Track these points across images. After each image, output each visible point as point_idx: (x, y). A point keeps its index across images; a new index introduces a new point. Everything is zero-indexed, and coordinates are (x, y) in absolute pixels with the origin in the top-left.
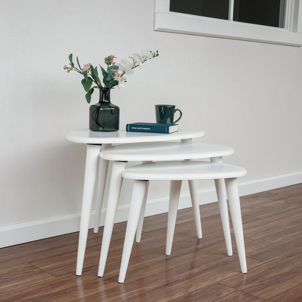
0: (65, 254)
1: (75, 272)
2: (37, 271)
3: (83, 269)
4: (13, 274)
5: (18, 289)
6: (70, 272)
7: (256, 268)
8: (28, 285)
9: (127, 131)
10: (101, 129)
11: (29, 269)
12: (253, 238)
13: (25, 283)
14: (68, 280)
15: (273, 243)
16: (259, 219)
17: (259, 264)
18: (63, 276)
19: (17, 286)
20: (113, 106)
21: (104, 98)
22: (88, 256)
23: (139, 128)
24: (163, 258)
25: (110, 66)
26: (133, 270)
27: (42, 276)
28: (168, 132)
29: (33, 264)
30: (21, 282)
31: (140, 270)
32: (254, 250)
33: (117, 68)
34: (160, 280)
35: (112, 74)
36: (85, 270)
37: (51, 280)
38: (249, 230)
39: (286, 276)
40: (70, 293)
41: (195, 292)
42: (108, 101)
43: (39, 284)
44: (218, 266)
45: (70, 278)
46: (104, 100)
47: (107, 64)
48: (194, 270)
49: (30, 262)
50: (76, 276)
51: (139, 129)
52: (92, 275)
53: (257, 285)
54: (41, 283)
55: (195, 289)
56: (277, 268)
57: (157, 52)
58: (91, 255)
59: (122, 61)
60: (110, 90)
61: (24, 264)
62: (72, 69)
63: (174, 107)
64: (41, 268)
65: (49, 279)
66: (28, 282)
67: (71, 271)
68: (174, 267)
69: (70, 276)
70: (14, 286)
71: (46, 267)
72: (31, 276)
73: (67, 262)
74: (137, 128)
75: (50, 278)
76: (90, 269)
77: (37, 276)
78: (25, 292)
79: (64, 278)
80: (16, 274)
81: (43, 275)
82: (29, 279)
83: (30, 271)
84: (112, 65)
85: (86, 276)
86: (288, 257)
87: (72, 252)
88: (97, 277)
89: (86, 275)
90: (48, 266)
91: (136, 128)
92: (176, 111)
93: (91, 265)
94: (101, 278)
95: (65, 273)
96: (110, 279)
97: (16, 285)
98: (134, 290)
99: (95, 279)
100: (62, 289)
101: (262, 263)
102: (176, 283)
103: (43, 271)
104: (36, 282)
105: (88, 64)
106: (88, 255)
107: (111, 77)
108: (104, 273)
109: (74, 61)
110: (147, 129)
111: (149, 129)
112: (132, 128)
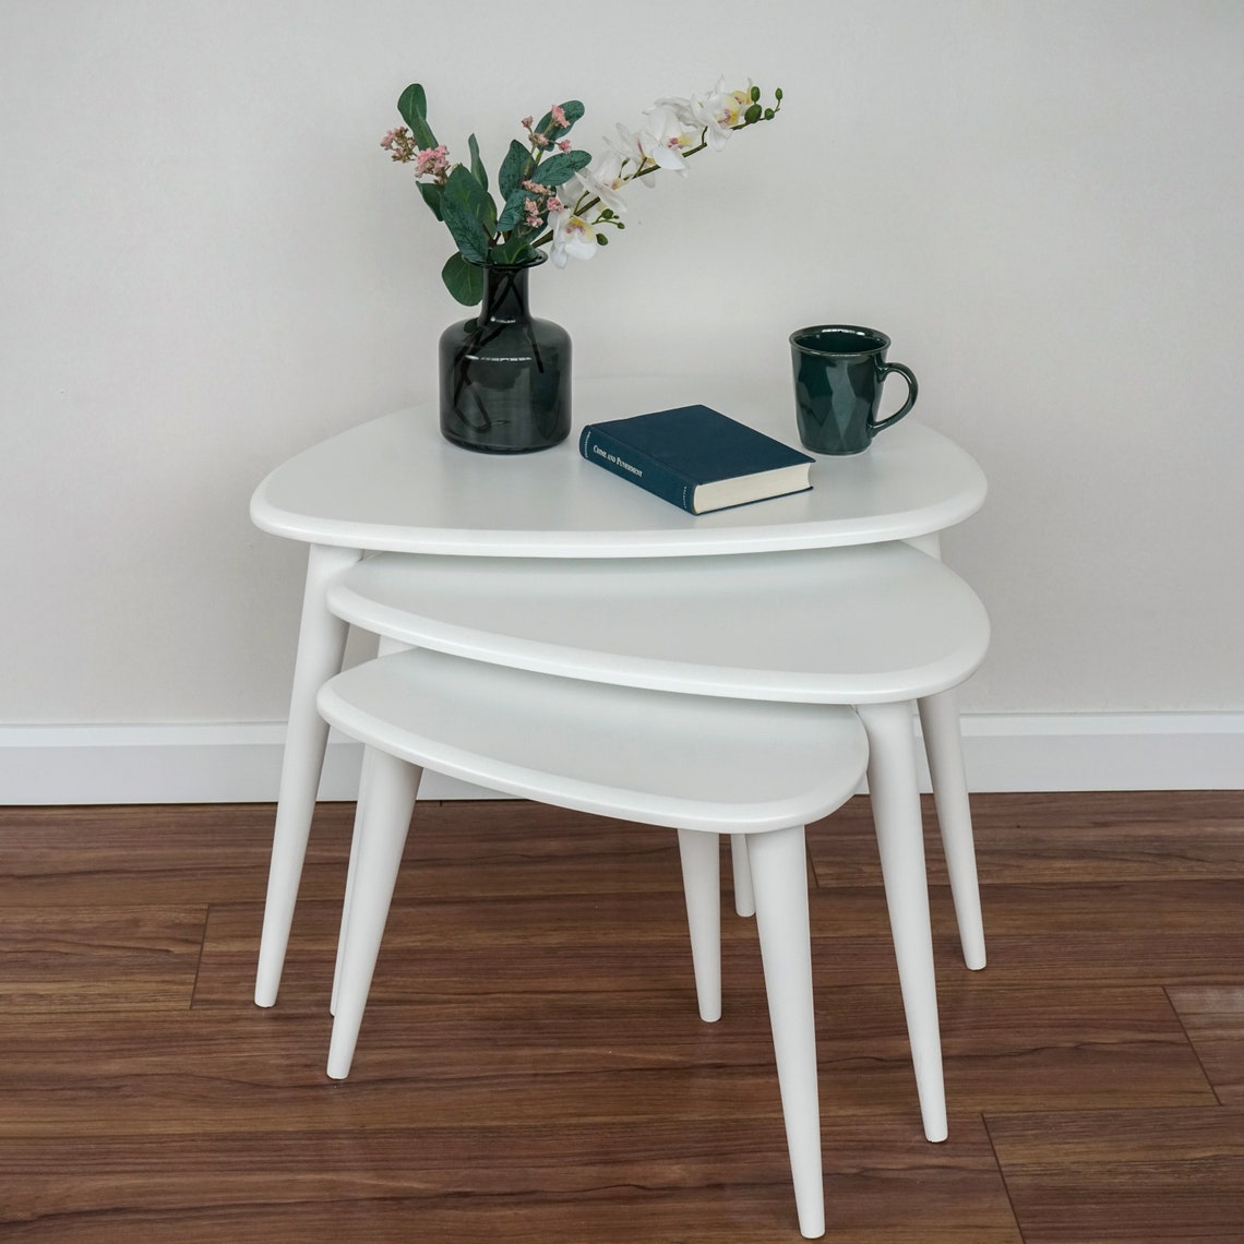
2: (179, 955)
9: (583, 453)
23: (613, 459)
25: (546, 155)
27: (159, 985)
28: (691, 510)
29: (214, 918)
33: (577, 165)
35: (517, 208)
37: (161, 1014)
40: (130, 1097)
49: (218, 905)
51: (611, 462)
57: (779, 97)
61: (189, 907)
64: (209, 947)
65: (163, 1005)
71: (225, 949)
75: (169, 1005)
77: (149, 978)
80: (103, 947)
83: (163, 945)
84: (557, 151)
90: (237, 946)
92: (888, 373)
103: (192, 964)
107: (513, 218)
110: (633, 470)
111: (640, 473)
112: (596, 449)
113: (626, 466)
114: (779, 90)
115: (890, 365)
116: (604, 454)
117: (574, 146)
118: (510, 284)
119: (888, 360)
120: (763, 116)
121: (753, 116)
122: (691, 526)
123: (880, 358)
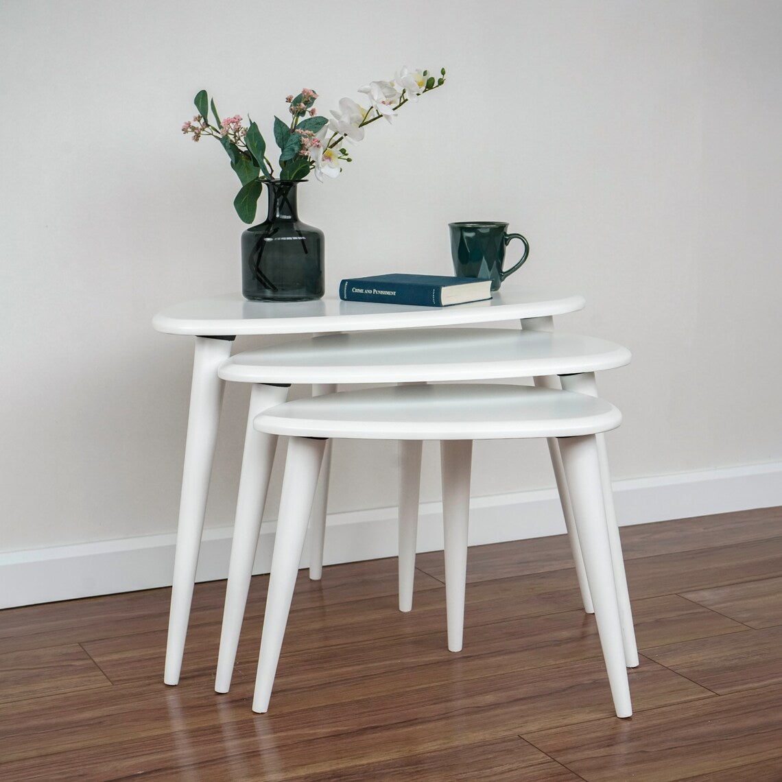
2: (81, 666)
9: (342, 297)
10: (269, 293)
11: (66, 660)
12: (753, 623)
17: (695, 698)
18: (129, 684)
20: (309, 230)
21: (278, 209)
23: (370, 292)
25: (301, 119)
27: (81, 679)
28: (437, 304)
29: (88, 648)
33: (321, 123)
34: (366, 714)
35: (296, 143)
37: (97, 689)
42: (289, 217)
44: (563, 693)
46: (278, 216)
47: (295, 114)
48: (488, 696)
49: (84, 641)
50: (163, 686)
51: (368, 294)
53: (627, 752)
56: (738, 713)
57: (443, 73)
59: (341, 102)
60: (295, 187)
61: (66, 646)
62: (205, 132)
63: (502, 227)
64: (98, 659)
68: (437, 684)
71: (108, 659)
72: (56, 677)
74: (364, 291)
75: (95, 686)
79: (131, 688)
81: (87, 676)
83: (64, 665)
84: (307, 116)
87: (210, 624)
88: (213, 693)
90: (116, 657)
91: (361, 291)
92: (510, 239)
99: (207, 696)
101: (711, 694)
102: (401, 727)
103: (94, 667)
104: (54, 692)
105: (235, 118)
107: (294, 150)
110: (388, 293)
111: (394, 293)
112: (354, 290)
113: (382, 292)
114: (443, 69)
115: (510, 235)
117: (317, 114)
118: (285, 199)
119: (508, 233)
120: (436, 84)
121: (430, 85)
123: (505, 231)
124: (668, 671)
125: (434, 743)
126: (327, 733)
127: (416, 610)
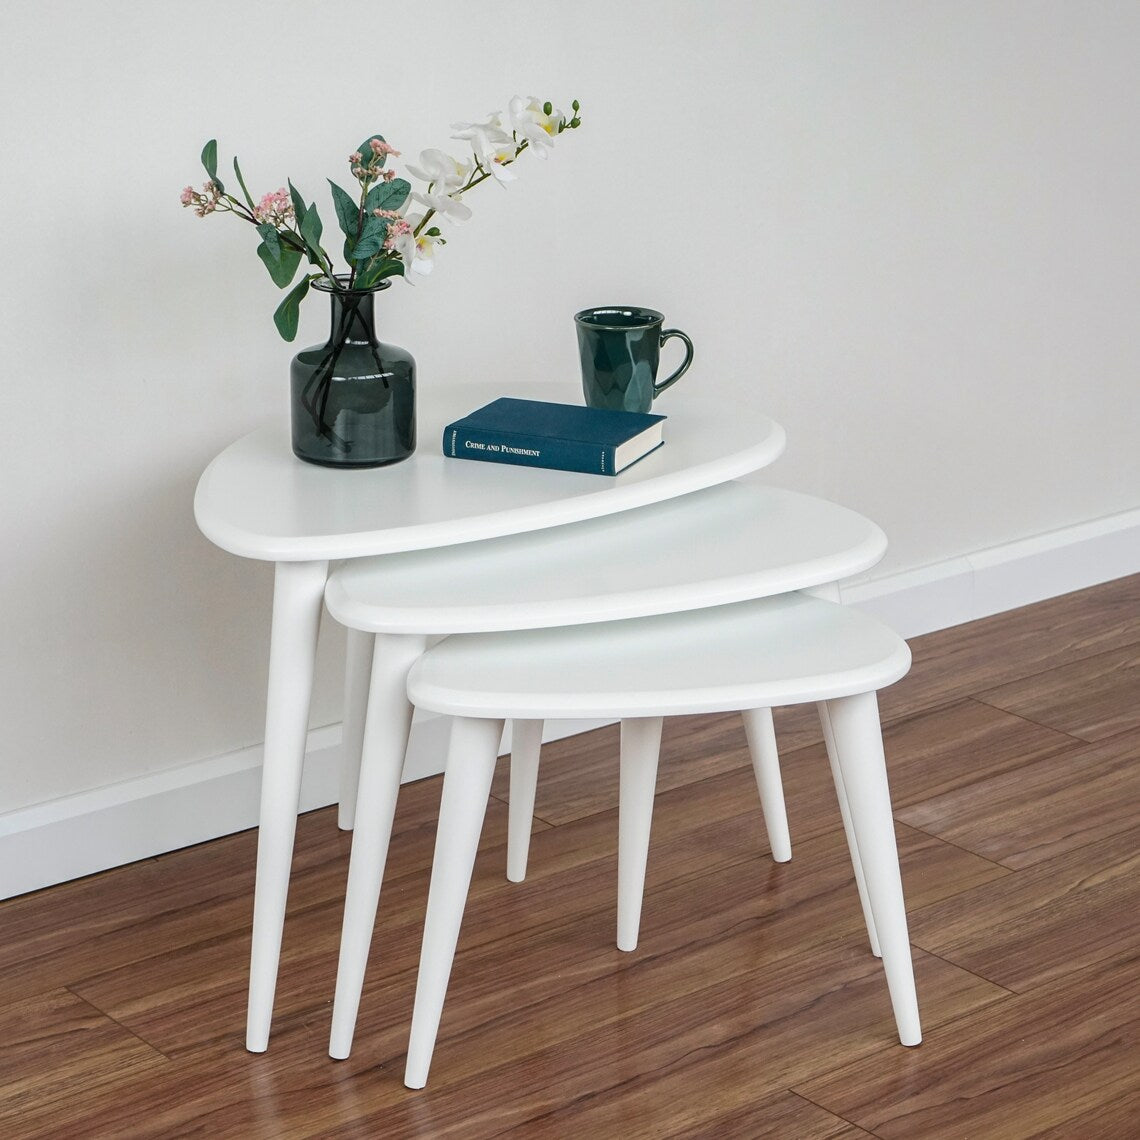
0: (210, 943)
1: (243, 1034)
2: (98, 1029)
3: (274, 1021)
4: (6, 1044)
5: (28, 1115)
6: (224, 1036)
7: (969, 1018)
8: (65, 1093)
9: (448, 453)
11: (68, 1021)
12: (1013, 861)
13: (52, 1084)
14: (211, 1076)
15: (1086, 890)
16: (1082, 743)
17: (988, 1001)
18: (196, 1055)
19: (22, 1097)
22: (302, 957)
23: (496, 448)
24: (603, 964)
25: (372, 186)
26: (469, 1028)
27: (115, 1053)
28: (609, 472)
29: (86, 994)
30: (39, 1080)
31: (496, 1028)
32: (993, 927)
33: (401, 191)
34: (566, 1075)
35: (379, 234)
36: (281, 1026)
37: (151, 1071)
38: (1015, 812)
39: (1071, 1063)
40: (220, 1131)
41: (687, 1134)
43: (104, 1089)
44: (812, 1011)
45: (223, 1061)
47: (362, 178)
48: (715, 1027)
49: (74, 985)
50: (245, 1055)
51: (493, 452)
52: (306, 1052)
53: (941, 1103)
54: (109, 1087)
55: (689, 1122)
56: (1053, 1022)
57: (576, 106)
58: (315, 951)
61: (49, 994)
62: (218, 207)
64: (116, 1015)
65: (143, 1065)
66: (62, 1083)
67: (229, 1030)
68: (633, 1012)
69: (223, 1054)
70: (13, 1098)
71: (132, 1012)
72: (75, 1055)
73: (219, 984)
74: (486, 447)
75: (147, 1064)
76: (302, 1020)
77: (98, 1052)
78: (52, 1126)
79: (201, 1062)
80: (17, 1045)
81: (122, 1048)
82: (67, 1068)
83: (71, 1027)
84: (380, 181)
85: (286, 1053)
86: (1119, 964)
88: (326, 1061)
89: (285, 1048)
90: (140, 1007)
92: (666, 338)
93: (309, 1002)
94: (341, 1067)
95: (205, 1038)
96: (378, 1066)
97: (20, 1095)
98: (460, 1120)
99: (318, 1068)
100: (189, 1117)
101: (1006, 993)
103: (120, 1031)
104: (92, 1082)
105: (278, 193)
106: (301, 953)
107: (376, 244)
108: (355, 1039)
109: (225, 173)
110: (527, 452)
111: (537, 453)
112: (469, 444)
113: (516, 451)
114: (575, 100)
115: (666, 332)
116: (481, 446)
117: (395, 176)
119: (663, 330)
122: (611, 486)
123: (658, 327)
124: (932, 958)
125: (684, 1115)
126: (530, 1114)
127: (533, 878)
